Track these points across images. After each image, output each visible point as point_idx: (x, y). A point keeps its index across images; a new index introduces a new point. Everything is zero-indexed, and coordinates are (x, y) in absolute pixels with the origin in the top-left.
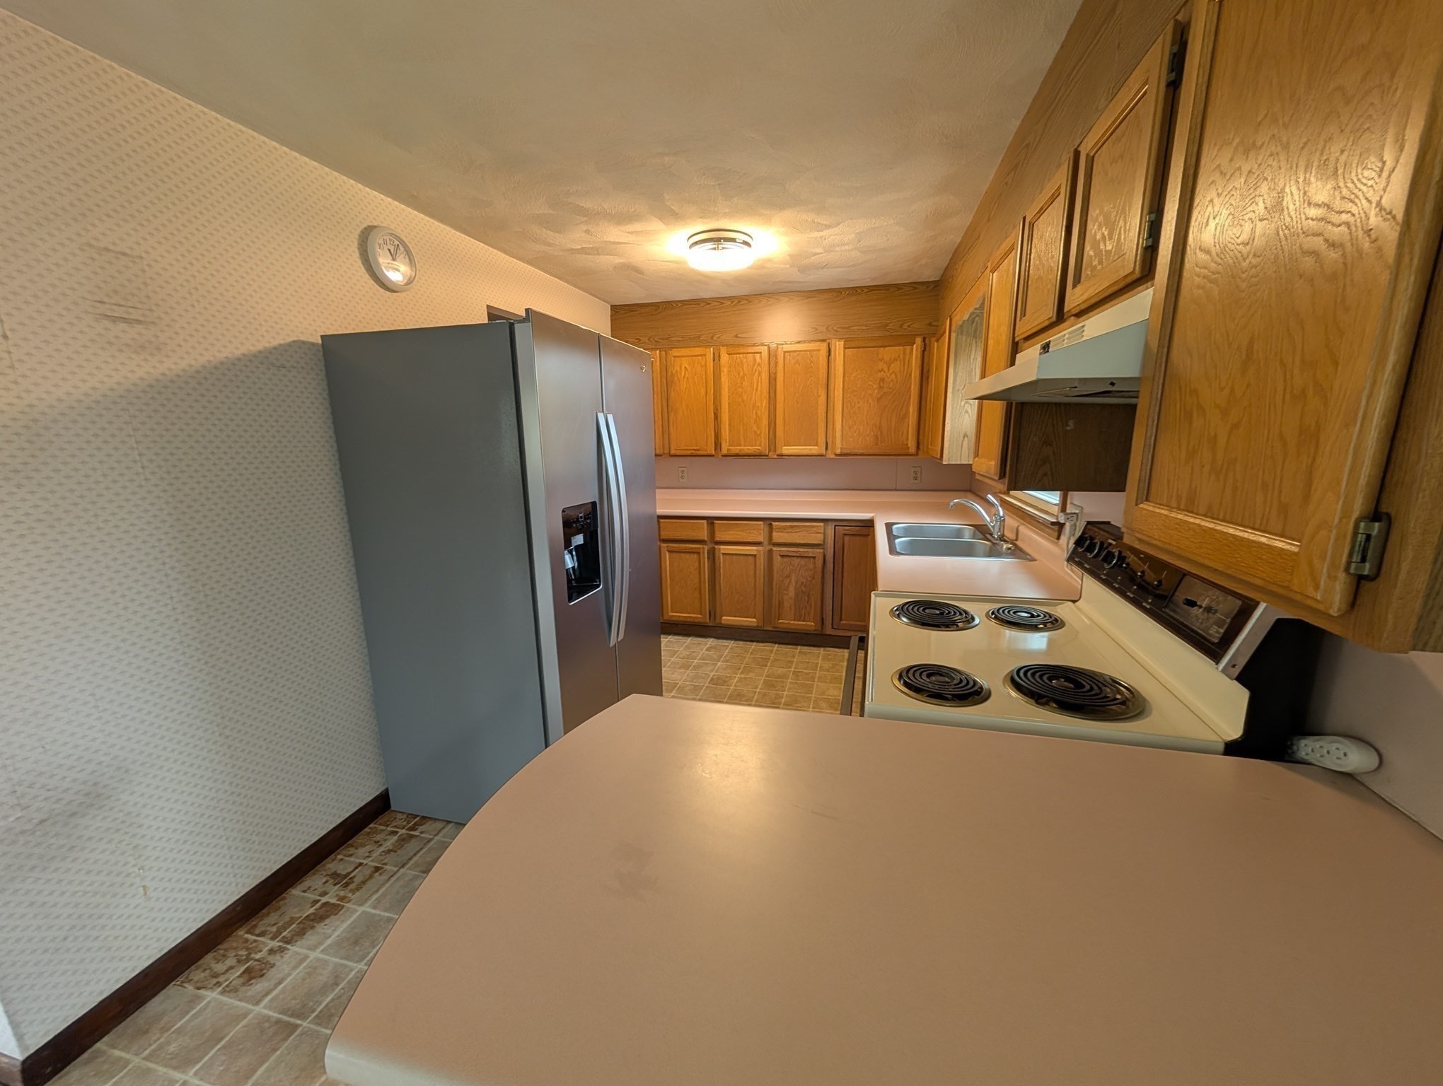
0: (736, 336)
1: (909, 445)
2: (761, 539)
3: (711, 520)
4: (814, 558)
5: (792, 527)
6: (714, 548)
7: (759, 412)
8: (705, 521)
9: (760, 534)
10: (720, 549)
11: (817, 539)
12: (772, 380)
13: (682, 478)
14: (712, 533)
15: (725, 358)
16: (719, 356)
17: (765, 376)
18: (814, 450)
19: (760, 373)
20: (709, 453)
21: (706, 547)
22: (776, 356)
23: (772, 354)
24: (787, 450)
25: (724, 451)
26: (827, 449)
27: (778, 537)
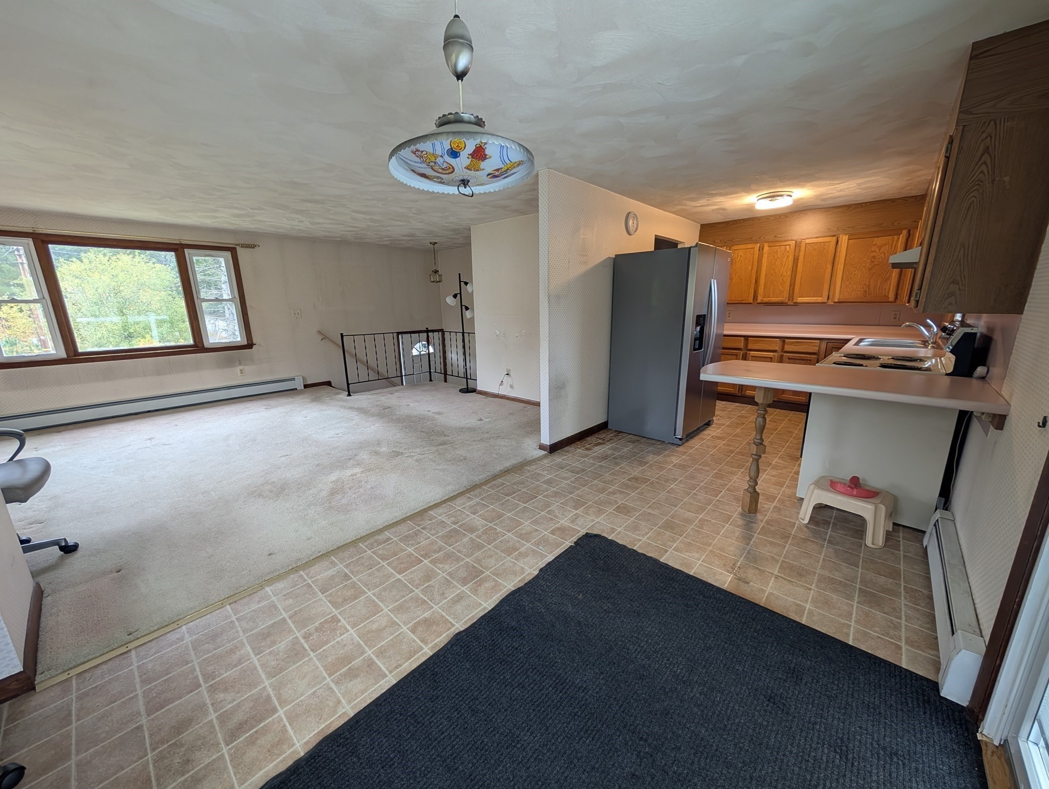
0: (775, 236)
1: (890, 296)
2: (777, 349)
3: (746, 337)
4: (810, 360)
5: (798, 342)
6: (746, 353)
7: (784, 279)
8: (743, 338)
9: (777, 346)
10: (750, 354)
11: (815, 349)
12: (796, 260)
13: (729, 317)
14: (746, 344)
15: (766, 248)
16: (763, 248)
17: (791, 258)
18: (819, 299)
19: (788, 257)
20: (749, 302)
21: (742, 352)
22: (800, 246)
23: (798, 244)
24: (800, 300)
25: (759, 301)
26: (828, 299)
27: (787, 348)
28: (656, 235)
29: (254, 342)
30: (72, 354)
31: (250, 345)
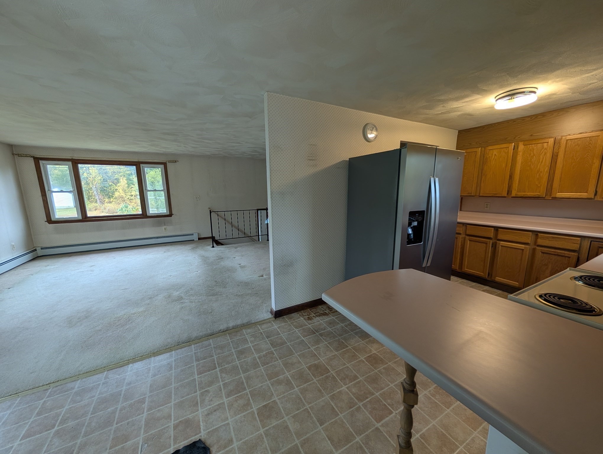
0: (531, 135)
2: (529, 241)
3: (497, 228)
4: (569, 257)
5: (553, 238)
6: (496, 243)
7: (541, 174)
8: (493, 229)
9: (530, 239)
10: (500, 243)
11: (576, 247)
12: (554, 157)
13: (487, 207)
14: (496, 234)
15: (521, 147)
16: (518, 147)
17: (549, 155)
18: (584, 195)
19: (545, 154)
20: (503, 195)
21: (491, 241)
22: (560, 143)
23: (556, 142)
24: (559, 195)
25: (513, 194)
26: (596, 194)
27: (540, 241)
28: (401, 141)
29: (173, 213)
30: (84, 217)
31: (170, 215)
